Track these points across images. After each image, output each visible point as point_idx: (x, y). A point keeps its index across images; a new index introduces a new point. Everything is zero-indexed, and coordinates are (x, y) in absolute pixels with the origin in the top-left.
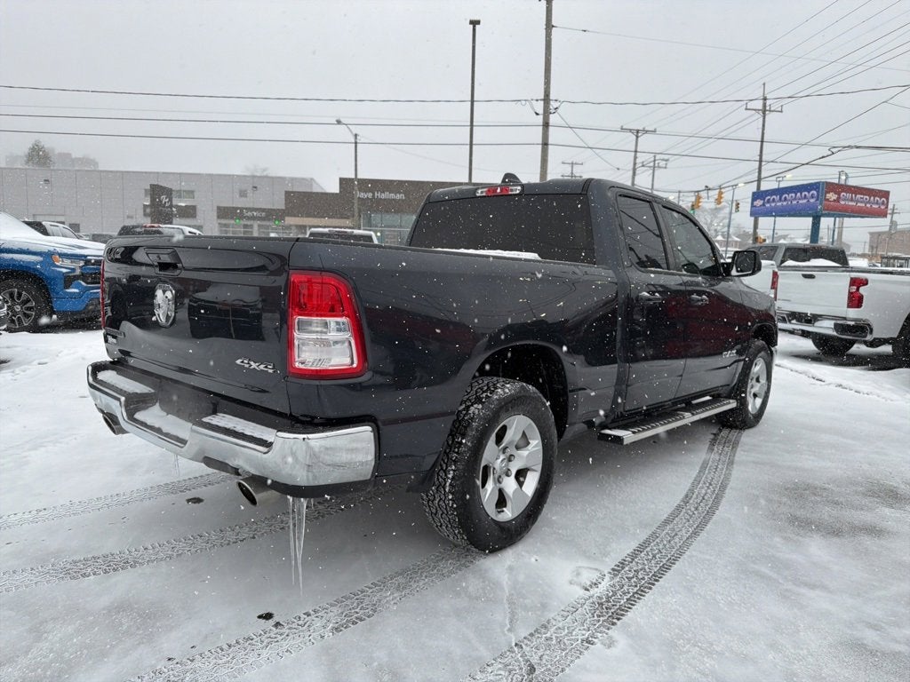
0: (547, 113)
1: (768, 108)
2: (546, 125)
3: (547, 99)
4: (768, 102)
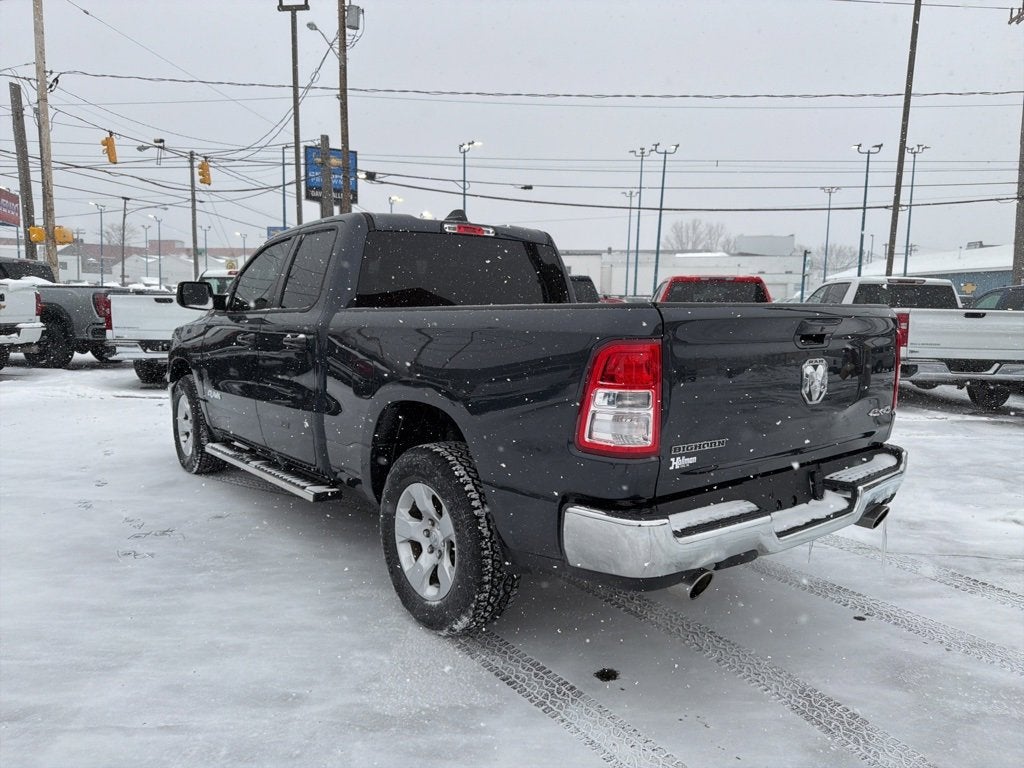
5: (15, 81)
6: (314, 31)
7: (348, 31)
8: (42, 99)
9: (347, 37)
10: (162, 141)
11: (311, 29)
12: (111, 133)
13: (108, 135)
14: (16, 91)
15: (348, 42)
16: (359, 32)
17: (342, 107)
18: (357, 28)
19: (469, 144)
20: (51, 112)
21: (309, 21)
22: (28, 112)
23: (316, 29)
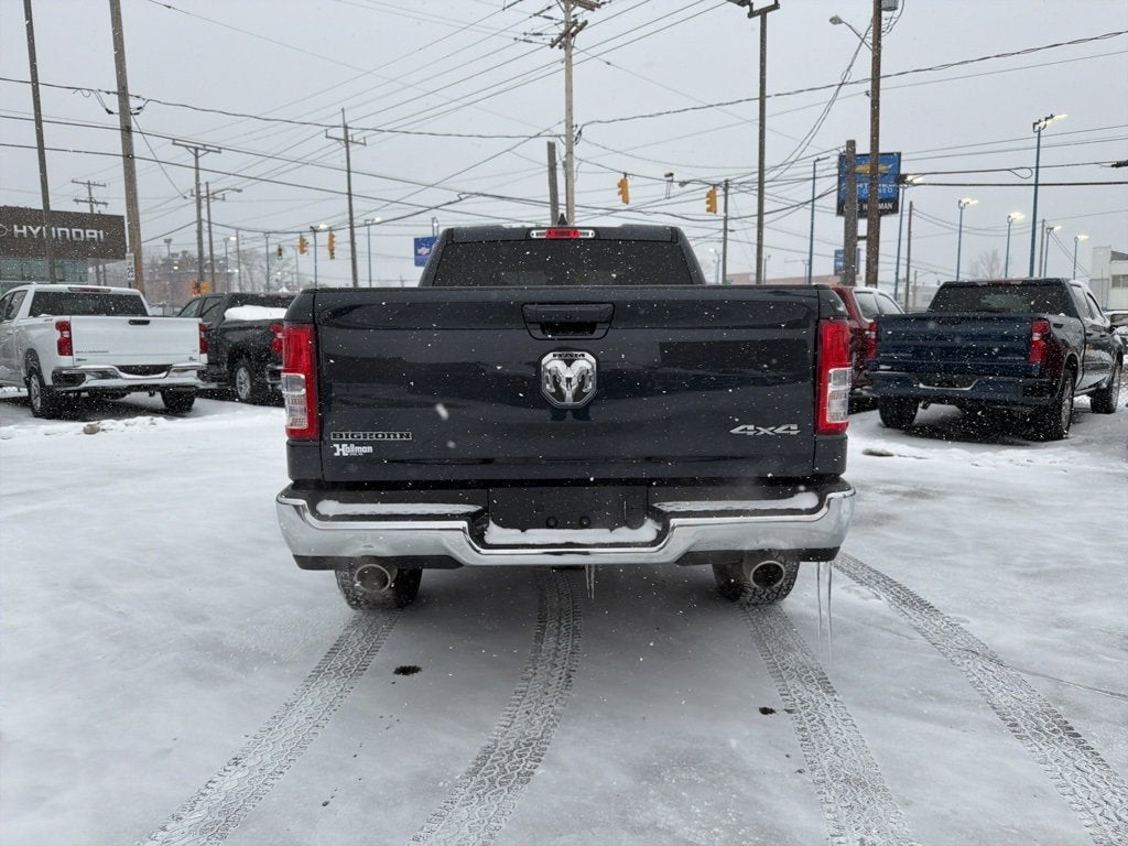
0: (125, 113)
1: (350, 139)
2: (127, 130)
3: (123, 93)
4: (350, 132)
5: (551, 140)
6: (838, 25)
7: (884, 14)
8: (570, 152)
9: (883, 22)
10: (671, 175)
11: (835, 23)
12: (625, 174)
13: (622, 176)
14: (551, 147)
15: (883, 27)
16: (897, 12)
17: (873, 106)
18: (896, 9)
19: (1046, 119)
20: (576, 163)
21: (833, 15)
22: (560, 166)
23: (840, 22)
